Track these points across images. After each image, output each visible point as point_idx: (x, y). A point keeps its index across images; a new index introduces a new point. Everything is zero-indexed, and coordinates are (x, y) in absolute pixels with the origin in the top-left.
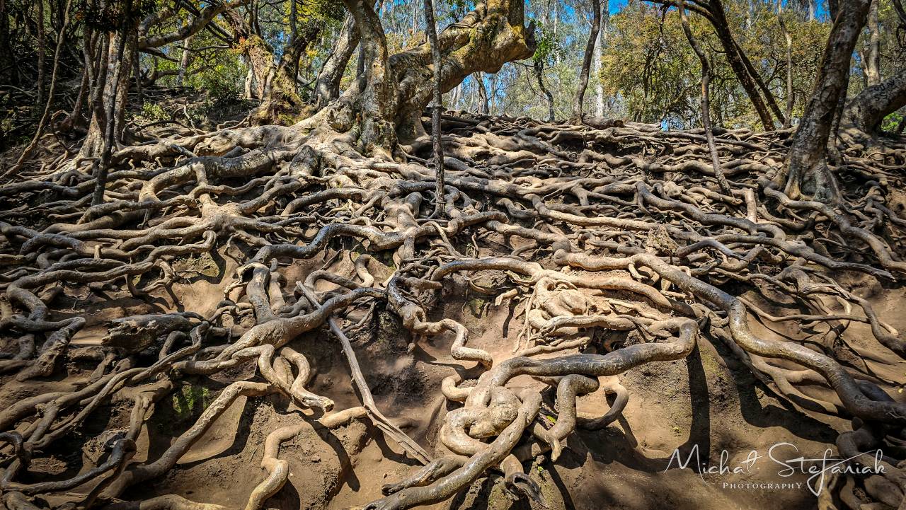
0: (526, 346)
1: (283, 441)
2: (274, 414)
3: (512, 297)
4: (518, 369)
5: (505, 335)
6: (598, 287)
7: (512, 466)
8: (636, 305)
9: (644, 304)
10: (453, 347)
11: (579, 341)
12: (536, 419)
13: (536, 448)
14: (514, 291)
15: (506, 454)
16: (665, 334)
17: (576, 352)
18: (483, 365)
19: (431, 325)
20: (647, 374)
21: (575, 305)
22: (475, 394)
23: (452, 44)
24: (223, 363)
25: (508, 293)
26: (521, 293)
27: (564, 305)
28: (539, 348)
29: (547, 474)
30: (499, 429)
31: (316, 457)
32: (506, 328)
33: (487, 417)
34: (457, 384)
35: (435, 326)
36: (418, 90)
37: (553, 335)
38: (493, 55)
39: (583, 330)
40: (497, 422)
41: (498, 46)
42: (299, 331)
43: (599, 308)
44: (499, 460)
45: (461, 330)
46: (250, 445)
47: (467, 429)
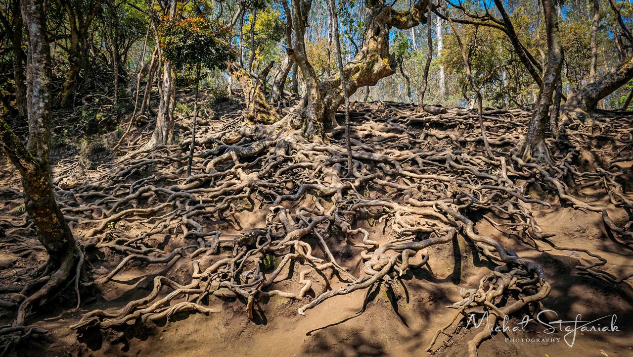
0: (393, 239)
1: (306, 274)
2: (300, 265)
3: (386, 218)
4: (388, 248)
5: (384, 234)
6: (421, 214)
7: (387, 277)
8: (436, 222)
9: (438, 221)
10: (364, 240)
11: (411, 237)
12: (395, 264)
13: (395, 273)
14: (387, 215)
15: (385, 274)
16: (445, 233)
17: (411, 241)
18: (376, 247)
19: (354, 231)
20: (438, 249)
21: (411, 222)
22: (374, 256)
23: (350, 73)
24: (281, 247)
25: (385, 216)
26: (390, 216)
27: (407, 222)
28: (396, 240)
29: (399, 282)
30: (382, 267)
31: (318, 280)
32: (384, 231)
33: (378, 263)
34: (366, 254)
35: (355, 231)
36: (334, 101)
37: (403, 234)
38: (373, 77)
39: (414, 233)
40: (382, 265)
41: (375, 72)
42: (304, 235)
43: (421, 223)
44: (383, 276)
45: (367, 233)
46: (294, 276)
47: (372, 267)
